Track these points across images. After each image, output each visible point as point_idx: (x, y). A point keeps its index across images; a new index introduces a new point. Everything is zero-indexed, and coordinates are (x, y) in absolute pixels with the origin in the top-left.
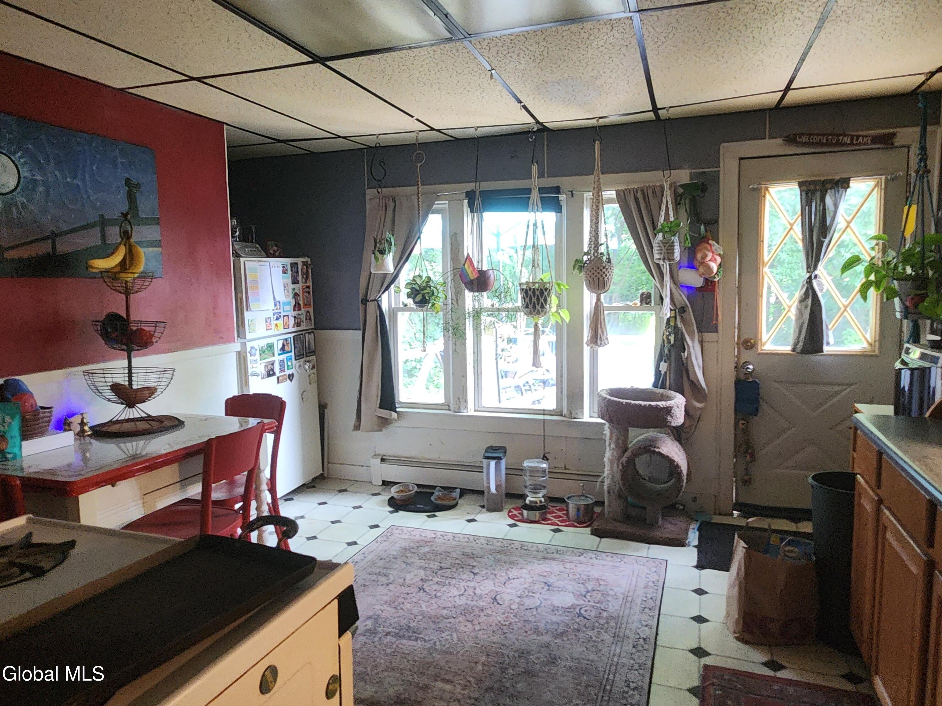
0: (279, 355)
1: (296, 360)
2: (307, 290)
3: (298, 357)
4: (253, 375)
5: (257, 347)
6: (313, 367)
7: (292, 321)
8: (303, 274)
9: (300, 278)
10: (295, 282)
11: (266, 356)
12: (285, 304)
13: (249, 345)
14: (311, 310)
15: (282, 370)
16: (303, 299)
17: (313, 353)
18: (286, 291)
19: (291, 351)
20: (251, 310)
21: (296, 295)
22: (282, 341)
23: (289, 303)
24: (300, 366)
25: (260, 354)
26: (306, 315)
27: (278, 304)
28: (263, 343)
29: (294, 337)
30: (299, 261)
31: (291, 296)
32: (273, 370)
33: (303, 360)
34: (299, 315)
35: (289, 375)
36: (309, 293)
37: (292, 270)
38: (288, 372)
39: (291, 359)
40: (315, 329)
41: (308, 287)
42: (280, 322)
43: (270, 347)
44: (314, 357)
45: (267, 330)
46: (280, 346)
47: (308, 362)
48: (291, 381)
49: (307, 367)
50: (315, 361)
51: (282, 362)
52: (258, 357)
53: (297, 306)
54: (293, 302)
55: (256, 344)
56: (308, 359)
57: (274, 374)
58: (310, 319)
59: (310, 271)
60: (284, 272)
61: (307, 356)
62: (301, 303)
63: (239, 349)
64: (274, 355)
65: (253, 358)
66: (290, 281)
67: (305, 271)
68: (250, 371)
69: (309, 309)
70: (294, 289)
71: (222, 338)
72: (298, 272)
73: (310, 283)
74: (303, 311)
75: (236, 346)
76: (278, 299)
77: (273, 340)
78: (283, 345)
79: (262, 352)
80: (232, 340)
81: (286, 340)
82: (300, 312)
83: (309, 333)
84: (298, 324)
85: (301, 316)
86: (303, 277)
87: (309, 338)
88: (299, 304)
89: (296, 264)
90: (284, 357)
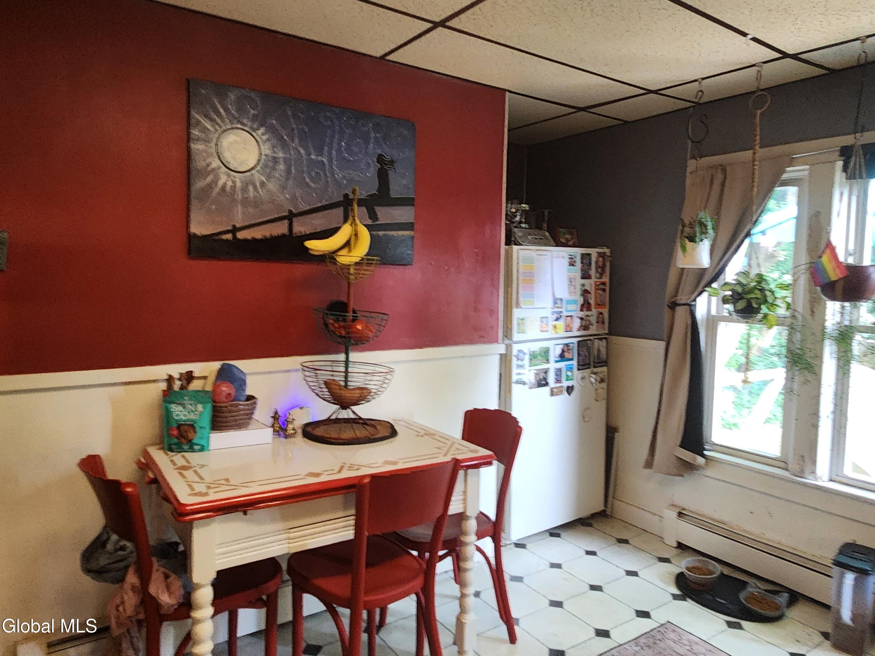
0: (557, 362)
1: (579, 369)
2: (602, 287)
3: (583, 366)
4: (518, 382)
5: (526, 351)
6: (602, 381)
7: (577, 323)
8: (597, 267)
9: (593, 272)
10: (585, 276)
11: (538, 362)
12: (569, 302)
13: (516, 348)
14: (606, 312)
15: (558, 381)
16: (596, 296)
17: (604, 363)
18: (572, 287)
19: (572, 359)
20: (521, 308)
21: (585, 293)
22: (561, 347)
23: (575, 302)
24: (583, 378)
25: (531, 360)
26: (598, 317)
27: (559, 302)
28: (536, 347)
29: (579, 342)
30: (594, 252)
31: (579, 292)
32: (545, 379)
33: (588, 371)
34: (588, 316)
35: (568, 388)
36: (604, 290)
37: (582, 263)
38: (566, 384)
39: (571, 368)
40: (610, 334)
41: (604, 284)
42: (561, 324)
43: (546, 352)
44: (605, 369)
45: (542, 331)
46: (558, 351)
47: (595, 373)
48: (569, 394)
49: (593, 380)
50: (606, 374)
51: (558, 372)
52: (526, 361)
53: (586, 306)
54: (581, 300)
55: (526, 348)
56: (595, 370)
57: (547, 384)
58: (603, 323)
59: (608, 264)
60: (572, 264)
61: (595, 367)
62: (592, 302)
63: (503, 351)
64: (548, 361)
65: (520, 363)
66: (579, 274)
67: (600, 264)
68: (515, 378)
69: (601, 310)
70: (583, 285)
71: (483, 337)
72: (590, 263)
73: (606, 279)
74: (594, 312)
75: (501, 348)
76: (558, 296)
77: (549, 344)
78: (563, 351)
79: (533, 356)
80: (495, 340)
81: (567, 345)
82: (589, 313)
83: (601, 339)
84: (585, 327)
85: (591, 318)
86: (597, 271)
87: (600, 345)
88: (589, 304)
89: (589, 255)
90: (562, 365)
